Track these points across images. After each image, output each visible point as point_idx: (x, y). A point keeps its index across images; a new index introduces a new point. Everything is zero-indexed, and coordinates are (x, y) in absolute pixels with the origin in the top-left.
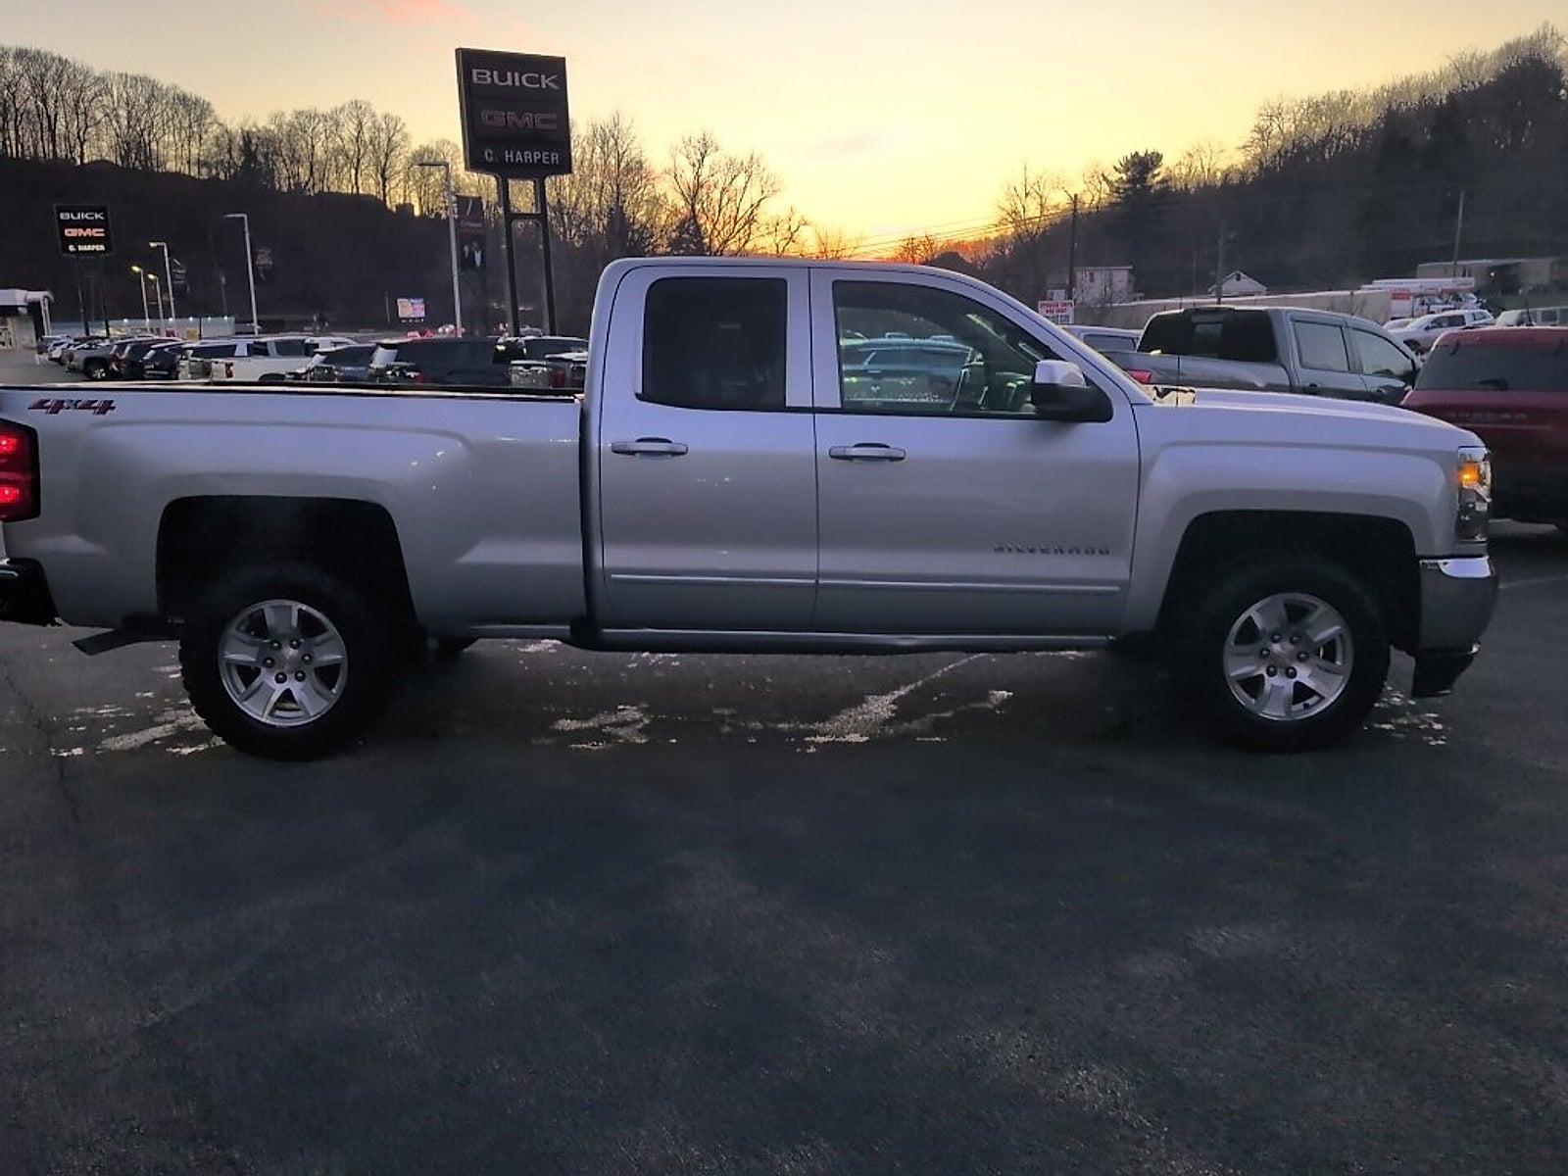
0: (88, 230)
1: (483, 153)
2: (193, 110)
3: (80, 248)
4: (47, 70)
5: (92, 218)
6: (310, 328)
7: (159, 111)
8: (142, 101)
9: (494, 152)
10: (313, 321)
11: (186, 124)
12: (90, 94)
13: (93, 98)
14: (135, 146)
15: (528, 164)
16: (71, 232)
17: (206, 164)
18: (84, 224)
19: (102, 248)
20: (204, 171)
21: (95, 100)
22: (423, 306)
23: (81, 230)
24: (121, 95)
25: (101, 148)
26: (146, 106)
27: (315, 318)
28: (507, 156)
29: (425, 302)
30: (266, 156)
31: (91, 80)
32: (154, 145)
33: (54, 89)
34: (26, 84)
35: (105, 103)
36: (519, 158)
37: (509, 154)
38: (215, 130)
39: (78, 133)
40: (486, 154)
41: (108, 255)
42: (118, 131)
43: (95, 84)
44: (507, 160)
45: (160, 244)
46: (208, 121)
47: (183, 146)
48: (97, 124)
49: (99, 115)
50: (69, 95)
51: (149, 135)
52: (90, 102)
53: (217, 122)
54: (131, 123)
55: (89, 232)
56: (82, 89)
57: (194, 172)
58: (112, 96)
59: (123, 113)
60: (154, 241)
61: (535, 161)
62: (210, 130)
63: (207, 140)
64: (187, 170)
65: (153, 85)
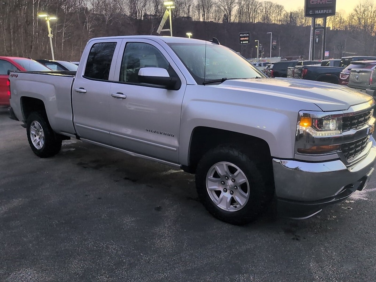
0: (245, 38)
1: (310, 11)
2: (279, 8)
3: (243, 42)
4: (250, 2)
5: (246, 35)
6: (298, 59)
7: (272, 9)
8: (269, 7)
9: (312, 11)
10: (299, 58)
11: (278, 11)
12: (258, 7)
13: (259, 7)
14: (266, 18)
15: (322, 14)
16: (242, 39)
17: (281, 21)
18: (244, 37)
19: (248, 42)
20: (280, 23)
21: (259, 8)
22: (328, 53)
23: (244, 38)
24: (264, 6)
25: (258, 19)
26: (270, 8)
27: (300, 57)
28: (316, 12)
29: (329, 52)
30: (295, 18)
31: (258, 3)
32: (270, 17)
33: (251, 6)
34: (245, 6)
35: (261, 8)
36: (320, 12)
37: (317, 11)
38: (284, 12)
39: (254, 16)
40: (310, 12)
41: (249, 43)
42: (263, 15)
43: (259, 4)
44: (316, 13)
45: (257, 40)
46: (283, 10)
47: (276, 17)
48: (259, 13)
49: (259, 11)
50: (254, 7)
51: (269, 15)
52: (258, 8)
53: (284, 10)
54: (266, 12)
55: (245, 39)
56: (256, 6)
57: (278, 23)
58: (262, 7)
59: (264, 10)
60: (256, 40)
61: (324, 13)
62: (283, 12)
63: (282, 15)
64: (277, 23)
65: (272, 4)
